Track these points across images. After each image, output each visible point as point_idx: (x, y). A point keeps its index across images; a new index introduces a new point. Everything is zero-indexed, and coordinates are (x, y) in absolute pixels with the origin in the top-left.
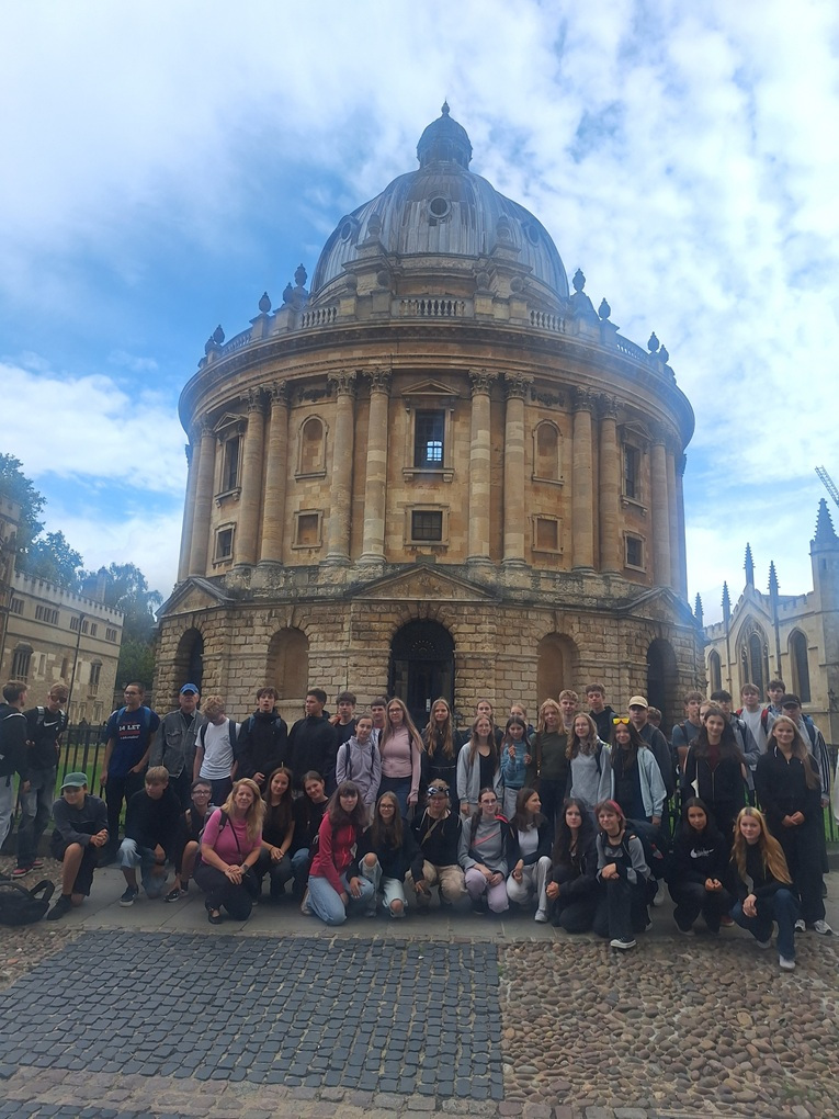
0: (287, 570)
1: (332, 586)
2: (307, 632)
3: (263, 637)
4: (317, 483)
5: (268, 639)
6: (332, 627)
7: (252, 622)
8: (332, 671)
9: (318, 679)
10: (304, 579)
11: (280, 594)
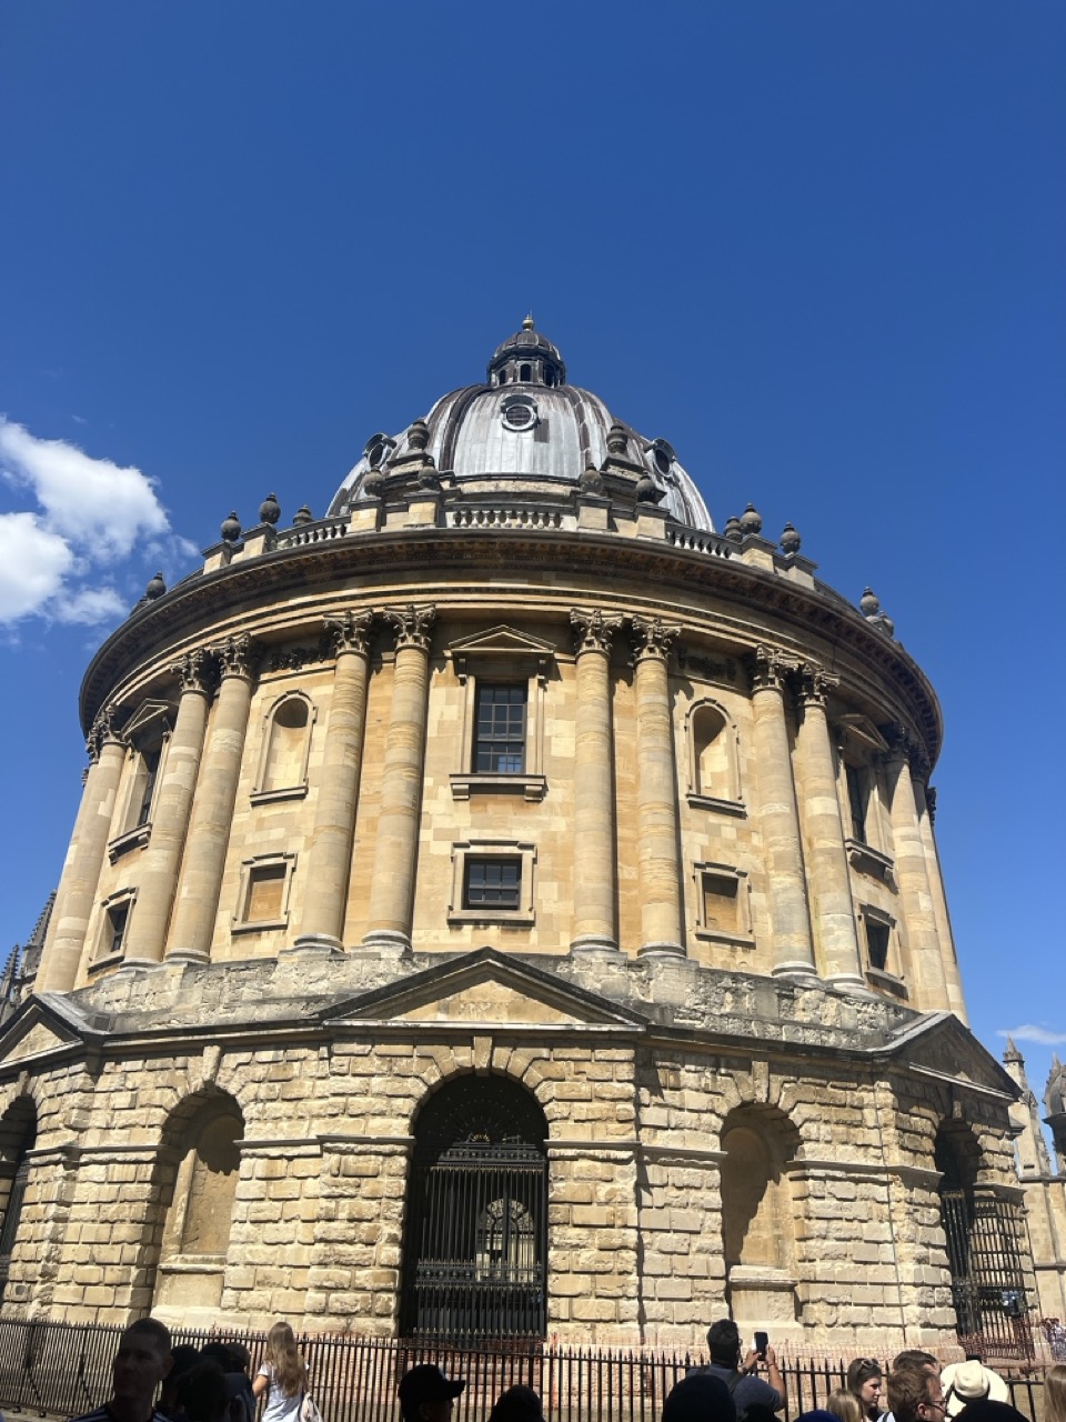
0: (735, 977)
1: (829, 1030)
2: (795, 1117)
3: (706, 1117)
4: (728, 820)
5: (718, 1124)
6: (844, 1114)
7: (677, 1078)
8: (859, 1209)
9: (835, 1224)
10: (769, 1005)
11: (732, 1027)
